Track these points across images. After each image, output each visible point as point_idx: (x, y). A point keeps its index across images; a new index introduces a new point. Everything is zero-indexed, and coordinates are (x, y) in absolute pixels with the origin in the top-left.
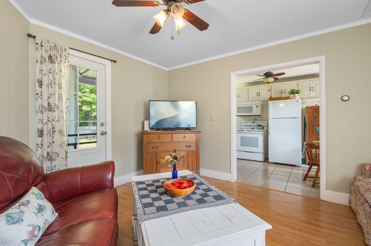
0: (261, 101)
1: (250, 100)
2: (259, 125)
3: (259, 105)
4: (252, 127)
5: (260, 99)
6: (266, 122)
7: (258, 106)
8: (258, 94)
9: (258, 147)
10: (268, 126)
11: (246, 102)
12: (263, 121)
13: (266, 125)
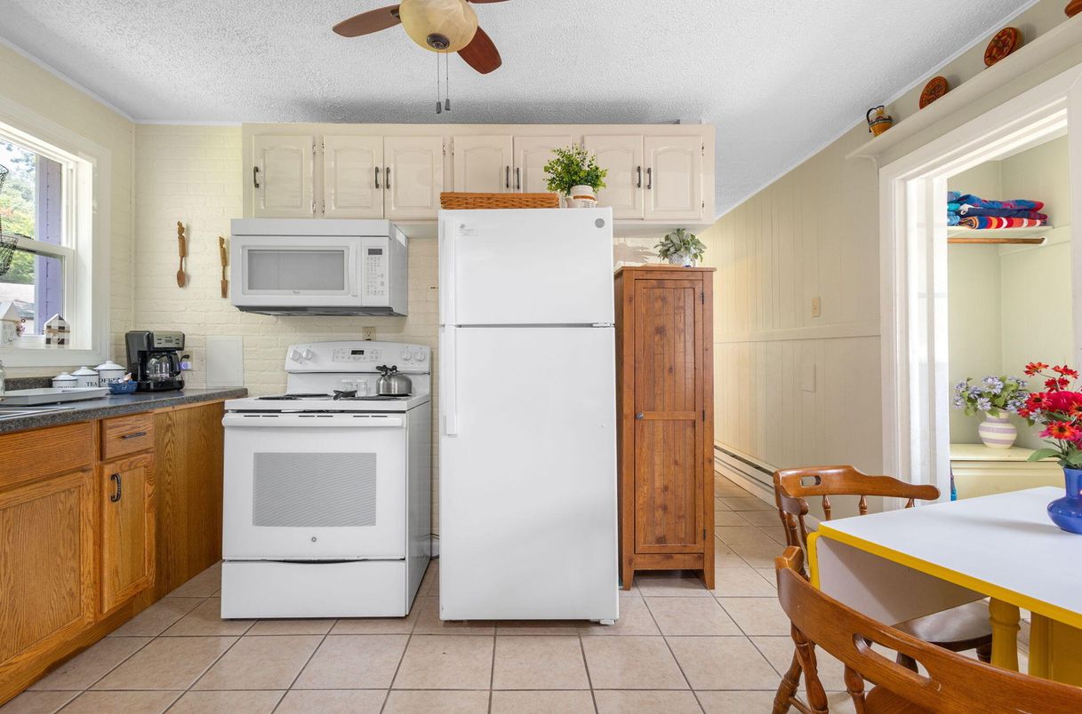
0: (394, 223)
1: (331, 208)
2: (384, 368)
3: (383, 244)
4: (344, 384)
5: (392, 210)
6: (427, 350)
7: (379, 252)
8: (382, 179)
9: (373, 523)
10: (432, 373)
11: (309, 218)
12: (410, 346)
13: (425, 367)
